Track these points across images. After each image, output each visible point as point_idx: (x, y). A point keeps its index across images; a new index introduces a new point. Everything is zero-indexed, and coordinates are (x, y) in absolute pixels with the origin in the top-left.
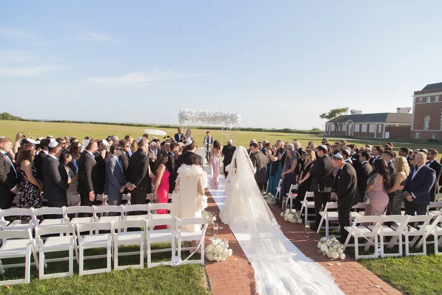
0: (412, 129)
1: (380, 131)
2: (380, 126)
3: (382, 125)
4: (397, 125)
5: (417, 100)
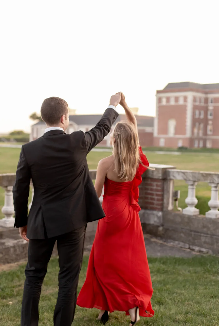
0: (155, 135)
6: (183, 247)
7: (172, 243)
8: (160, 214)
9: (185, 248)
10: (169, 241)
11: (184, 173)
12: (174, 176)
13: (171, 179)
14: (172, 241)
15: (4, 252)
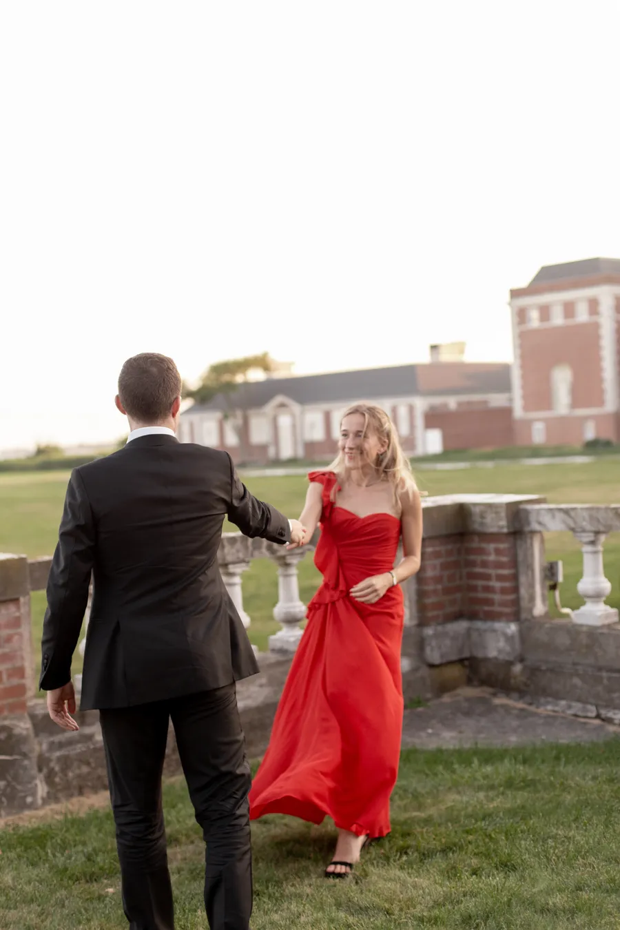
0: (519, 413)
1: (405, 431)
2: (403, 411)
3: (411, 409)
5: (521, 316)
6: (580, 713)
7: (549, 707)
8: (513, 628)
9: (586, 717)
10: (542, 700)
11: (566, 512)
12: (540, 523)
13: (533, 532)
14: (550, 699)
15: (91, 760)
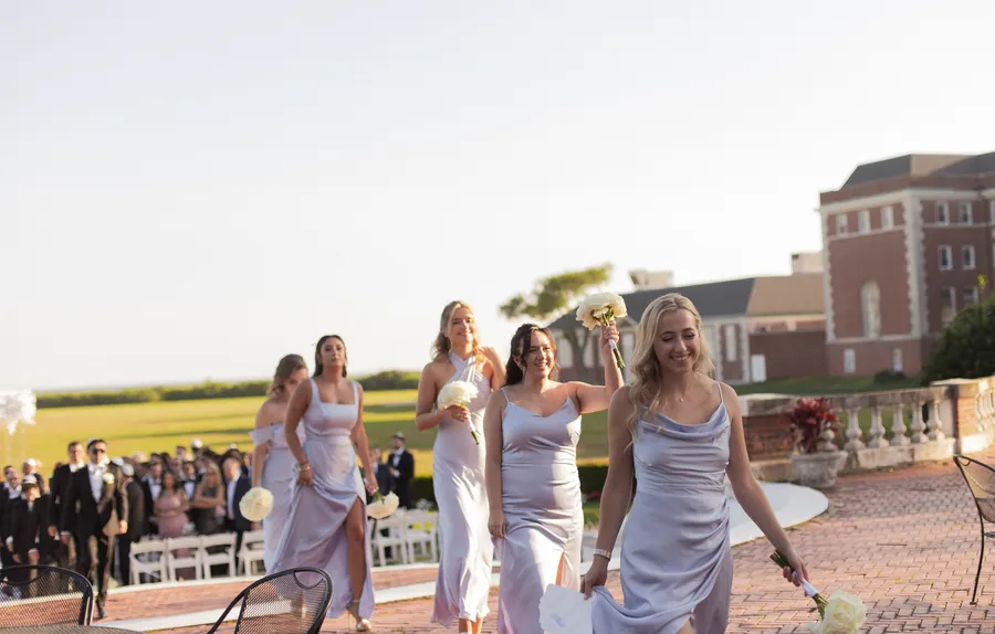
0: (831, 338)
1: (731, 356)
2: (730, 332)
3: (738, 329)
4: (791, 323)
5: (830, 223)
